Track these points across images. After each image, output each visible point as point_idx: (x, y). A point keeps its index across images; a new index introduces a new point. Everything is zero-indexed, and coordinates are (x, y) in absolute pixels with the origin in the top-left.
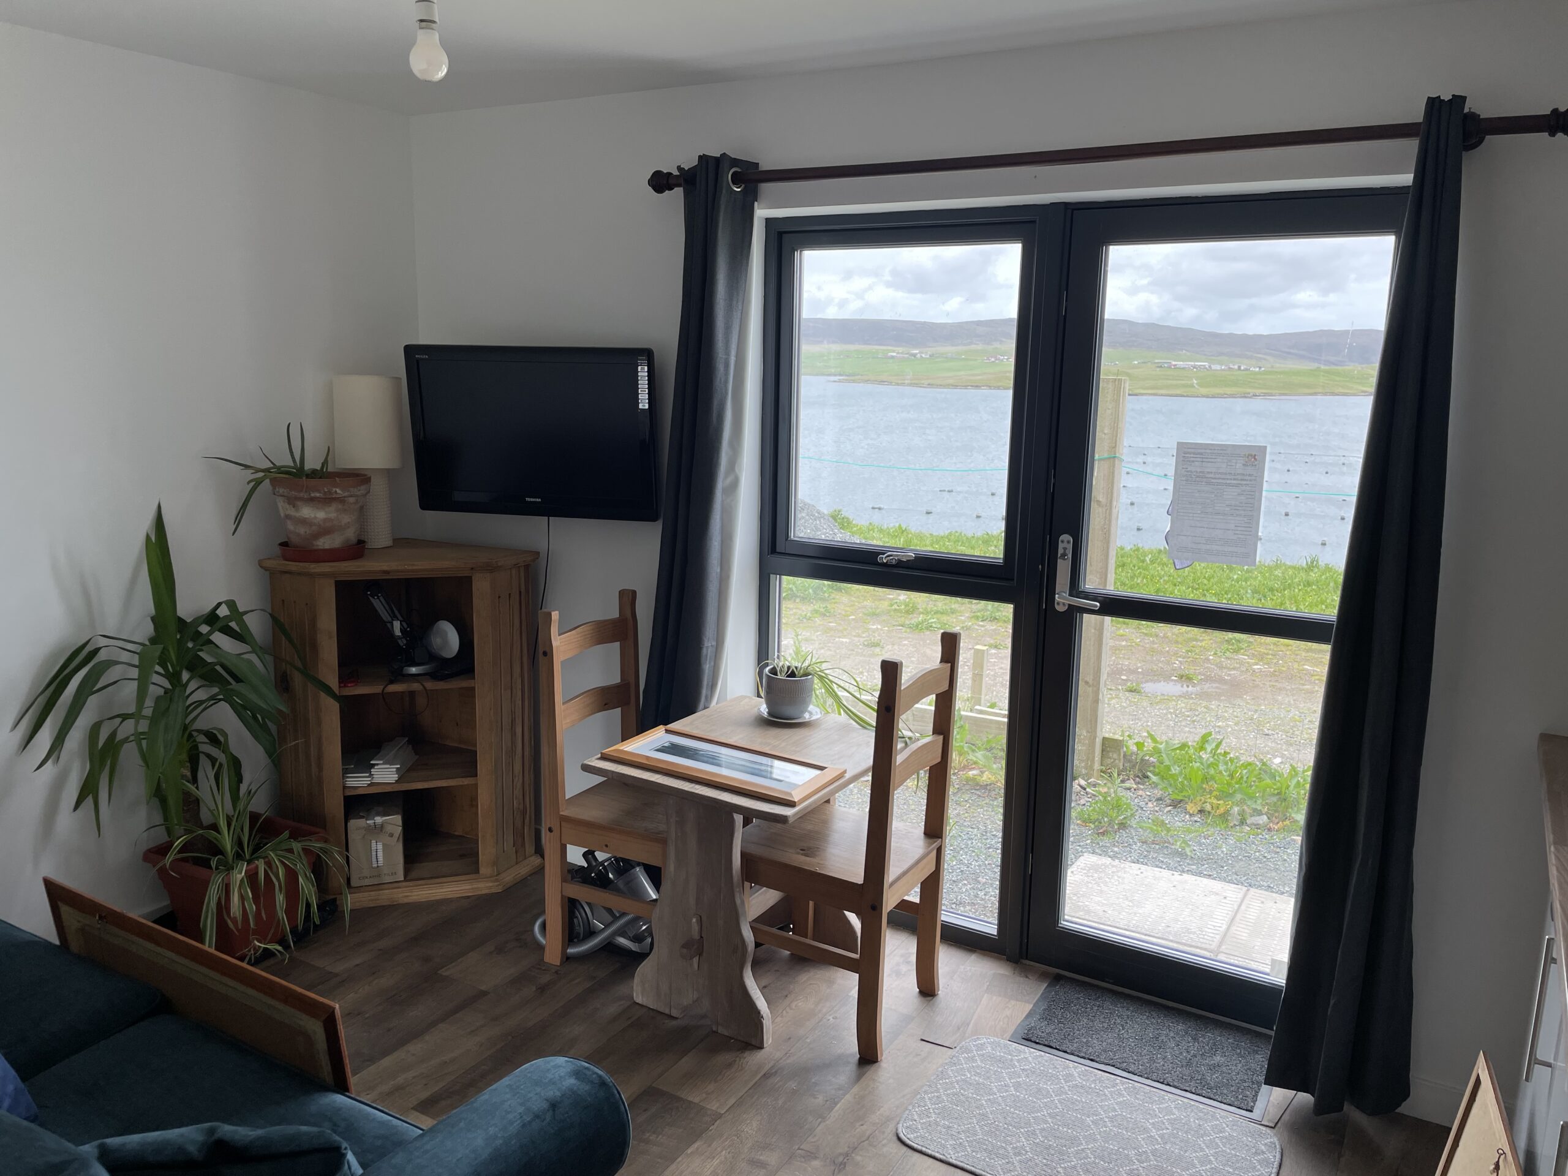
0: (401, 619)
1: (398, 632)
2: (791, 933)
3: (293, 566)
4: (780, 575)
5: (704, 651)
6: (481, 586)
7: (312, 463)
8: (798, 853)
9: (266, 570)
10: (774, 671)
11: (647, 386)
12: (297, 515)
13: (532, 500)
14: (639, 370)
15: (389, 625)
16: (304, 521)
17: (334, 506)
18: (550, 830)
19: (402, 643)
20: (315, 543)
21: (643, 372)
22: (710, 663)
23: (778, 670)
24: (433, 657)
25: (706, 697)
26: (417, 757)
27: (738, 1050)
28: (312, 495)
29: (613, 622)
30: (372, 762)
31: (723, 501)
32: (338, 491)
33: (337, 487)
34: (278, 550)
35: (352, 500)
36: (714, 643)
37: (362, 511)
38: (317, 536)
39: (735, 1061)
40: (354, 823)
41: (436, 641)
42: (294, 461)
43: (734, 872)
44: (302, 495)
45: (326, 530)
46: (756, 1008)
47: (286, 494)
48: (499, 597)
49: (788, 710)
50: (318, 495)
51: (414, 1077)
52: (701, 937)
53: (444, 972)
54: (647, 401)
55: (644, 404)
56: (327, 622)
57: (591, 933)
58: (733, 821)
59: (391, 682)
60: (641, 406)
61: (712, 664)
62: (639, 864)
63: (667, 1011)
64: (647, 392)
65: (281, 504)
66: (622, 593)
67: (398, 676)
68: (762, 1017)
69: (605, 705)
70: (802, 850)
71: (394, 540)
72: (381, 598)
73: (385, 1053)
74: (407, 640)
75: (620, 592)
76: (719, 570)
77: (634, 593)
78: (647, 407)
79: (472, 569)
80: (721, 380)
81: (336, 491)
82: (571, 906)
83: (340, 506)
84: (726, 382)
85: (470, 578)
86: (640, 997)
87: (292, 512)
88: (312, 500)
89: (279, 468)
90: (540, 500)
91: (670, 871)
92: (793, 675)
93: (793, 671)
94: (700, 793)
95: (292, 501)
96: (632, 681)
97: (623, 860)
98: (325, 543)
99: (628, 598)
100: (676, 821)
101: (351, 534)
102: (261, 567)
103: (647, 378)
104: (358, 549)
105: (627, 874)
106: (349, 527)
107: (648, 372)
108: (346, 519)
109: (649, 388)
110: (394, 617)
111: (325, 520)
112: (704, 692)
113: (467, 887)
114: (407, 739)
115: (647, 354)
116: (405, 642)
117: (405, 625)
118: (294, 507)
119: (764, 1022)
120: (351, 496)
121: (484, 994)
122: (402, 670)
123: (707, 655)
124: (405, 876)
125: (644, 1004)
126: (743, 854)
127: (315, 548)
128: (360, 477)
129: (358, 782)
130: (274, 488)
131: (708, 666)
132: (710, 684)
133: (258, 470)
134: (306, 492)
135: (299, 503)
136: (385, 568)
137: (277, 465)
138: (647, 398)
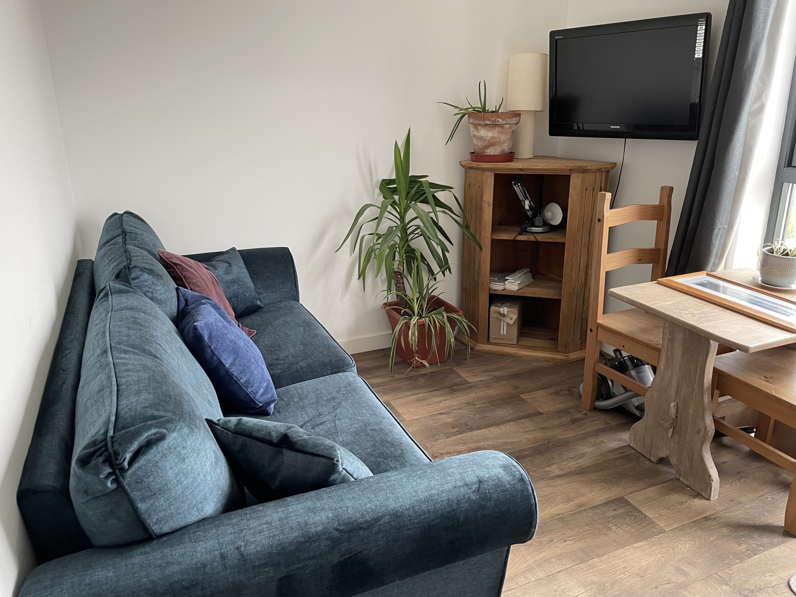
0: (530, 200)
1: (527, 207)
2: (753, 435)
3: (474, 164)
4: (793, 183)
5: (716, 231)
6: (575, 181)
7: (490, 107)
8: (761, 379)
9: (463, 167)
10: (772, 251)
11: (703, 40)
12: (478, 135)
13: (614, 127)
14: (698, 29)
15: (523, 202)
16: (481, 138)
17: (498, 129)
18: (591, 330)
19: (530, 213)
20: (486, 151)
21: (701, 30)
22: (720, 240)
23: (775, 250)
24: (545, 223)
25: (714, 264)
26: (532, 280)
27: (691, 496)
28: (486, 122)
29: (654, 207)
30: (506, 278)
31: (748, 122)
32: (500, 120)
33: (498, 118)
34: (469, 157)
35: (507, 126)
36: (726, 227)
37: (515, 136)
38: (487, 147)
39: (686, 501)
40: (493, 308)
41: (548, 214)
42: (481, 104)
43: (705, 380)
44: (481, 122)
45: (491, 144)
46: (709, 474)
47: (473, 122)
48: (586, 189)
49: (776, 280)
50: (489, 122)
52: (676, 417)
53: (523, 396)
54: (702, 52)
55: (699, 54)
56: (489, 196)
57: (610, 396)
58: (709, 345)
59: (519, 234)
60: (696, 56)
61: (722, 241)
62: (648, 364)
63: (648, 456)
64: (702, 45)
65: (472, 129)
66: (663, 188)
67: (524, 231)
68: (712, 480)
69: (640, 260)
70: (765, 377)
71: (534, 156)
72: (520, 186)
74: (532, 212)
75: (661, 187)
76: (737, 173)
77: (672, 189)
78: (701, 56)
79: (571, 170)
81: (498, 120)
82: (602, 380)
83: (500, 130)
84: (764, 28)
85: (570, 176)
86: (632, 443)
87: (476, 133)
88: (486, 125)
89: (474, 108)
90: (619, 127)
91: (661, 368)
92: (787, 254)
93: (788, 252)
94: (684, 320)
95: (476, 126)
96: (662, 247)
97: (637, 359)
98: (491, 151)
99: (668, 192)
100: (669, 338)
101: (506, 147)
102: (461, 165)
103: (703, 34)
104: (510, 156)
105: (638, 368)
106: (504, 143)
107: (706, 29)
108: (503, 137)
109: (705, 42)
110: (526, 198)
111: (492, 138)
112: (712, 260)
113: (551, 356)
114: (529, 270)
115: (707, 17)
116: (531, 213)
117: (532, 204)
118: (477, 130)
119: (713, 484)
120: (507, 124)
121: (541, 414)
122: (526, 229)
123: (718, 235)
124: (517, 342)
125: (634, 448)
126: (715, 370)
127: (486, 154)
128: (517, 114)
129: (498, 287)
130: (469, 119)
131: (718, 242)
132: (719, 255)
133: (461, 110)
134: (483, 120)
135: (479, 127)
136: (521, 167)
137: (473, 106)
138: (702, 49)
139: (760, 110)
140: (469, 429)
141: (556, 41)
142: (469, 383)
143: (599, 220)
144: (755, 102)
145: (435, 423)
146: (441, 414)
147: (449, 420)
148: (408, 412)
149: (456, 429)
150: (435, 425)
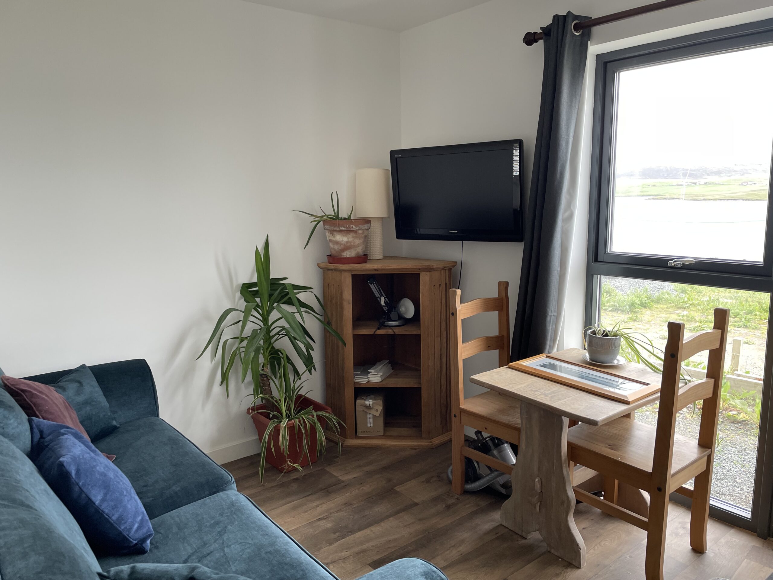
0: (385, 296)
1: (383, 303)
2: (602, 498)
3: (332, 266)
4: (600, 275)
5: (548, 318)
6: (424, 279)
7: (343, 214)
8: (606, 447)
9: (321, 269)
10: (594, 333)
11: (518, 161)
12: (334, 239)
13: (453, 232)
14: (514, 152)
15: (379, 299)
16: (337, 243)
17: (352, 234)
18: (455, 416)
19: (385, 309)
20: (342, 254)
21: (516, 153)
22: (552, 326)
23: (597, 332)
24: (401, 317)
25: (550, 346)
26: (393, 371)
27: (564, 567)
28: (341, 229)
29: (495, 299)
30: (369, 371)
31: (562, 227)
32: (354, 227)
33: (353, 225)
34: (326, 259)
35: (360, 232)
36: (555, 314)
37: (367, 240)
38: (343, 250)
39: (561, 573)
40: (359, 402)
41: (402, 309)
42: (335, 212)
43: (562, 454)
44: (336, 229)
45: (347, 248)
46: (576, 542)
47: (329, 229)
48: (434, 286)
49: (602, 357)
50: (343, 229)
51: (373, 546)
52: (541, 491)
53: (397, 489)
54: (518, 170)
55: (516, 172)
56: (348, 295)
57: (477, 477)
58: (561, 422)
59: (379, 329)
60: (514, 174)
61: (554, 327)
62: (507, 442)
63: (520, 534)
64: (518, 165)
65: (328, 234)
66: (500, 283)
67: (382, 326)
68: (580, 548)
69: (489, 347)
70: (609, 445)
71: (384, 257)
72: (375, 285)
73: (360, 529)
74: (388, 308)
75: (499, 282)
76: (559, 269)
77: (507, 283)
78: (518, 174)
79: (420, 269)
80: (563, 151)
81: (352, 227)
82: (469, 462)
83: (355, 235)
84: (567, 153)
85: (419, 274)
86: (504, 522)
87: (332, 238)
88: (341, 231)
89: (327, 216)
90: (457, 232)
91: (522, 447)
92: (607, 335)
93: (607, 333)
94: (540, 401)
95: (332, 232)
96: (505, 334)
97: (498, 439)
98: (347, 254)
99: (504, 286)
100: (526, 418)
101: (360, 250)
102: (319, 267)
103: (518, 157)
104: (364, 258)
105: (498, 447)
106: (359, 246)
107: (520, 153)
108: (357, 242)
109: (520, 163)
110: (381, 295)
111: (347, 242)
112: (548, 343)
113: (417, 443)
114: (388, 361)
115: (520, 143)
116: (387, 309)
117: (387, 300)
118: (333, 235)
119: (581, 552)
120: (360, 230)
121: (416, 504)
122: (384, 323)
123: (550, 321)
124: (384, 433)
125: (507, 526)
126: (569, 444)
127: (342, 257)
128: (367, 221)
129: (362, 380)
130: (324, 226)
131: (551, 328)
132: (553, 338)
133: (317, 217)
134: (338, 227)
135: (335, 233)
136: (376, 268)
137: (327, 214)
138: (518, 168)
139: (570, 217)
140: (350, 532)
141: (396, 158)
142: (343, 482)
143: (453, 314)
144: (565, 211)
145: (315, 531)
146: (319, 520)
147: (329, 525)
148: (285, 522)
149: (337, 534)
150: (316, 533)
